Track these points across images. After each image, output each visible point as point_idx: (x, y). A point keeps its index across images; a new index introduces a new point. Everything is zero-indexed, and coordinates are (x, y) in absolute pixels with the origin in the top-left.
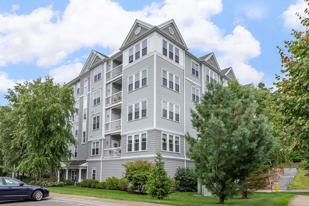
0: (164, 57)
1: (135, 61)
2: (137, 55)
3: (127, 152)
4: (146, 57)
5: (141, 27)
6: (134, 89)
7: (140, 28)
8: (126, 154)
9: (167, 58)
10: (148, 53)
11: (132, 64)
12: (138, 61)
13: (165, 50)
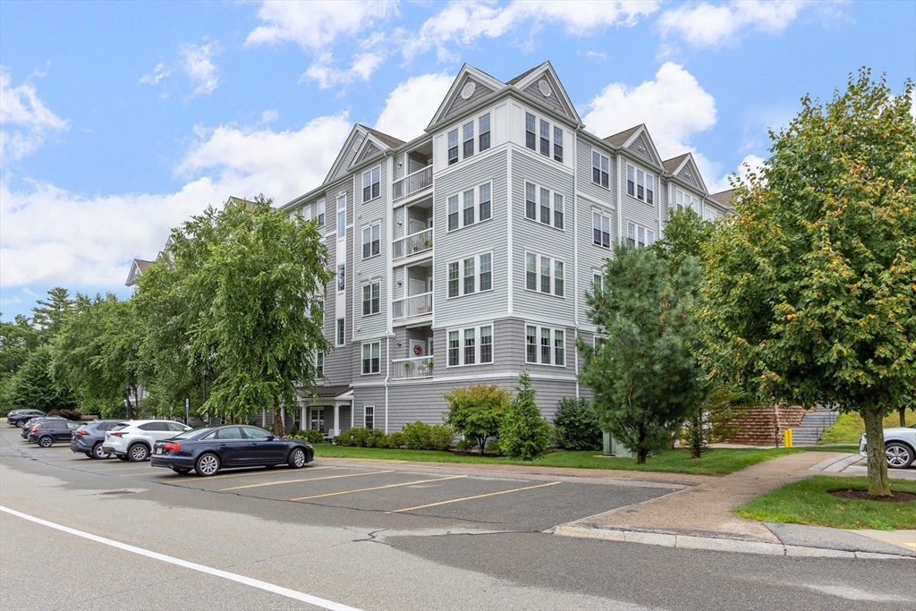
0: (529, 152)
1: (463, 163)
2: (467, 148)
3: (448, 366)
4: (487, 153)
5: (475, 81)
6: (461, 225)
7: (474, 84)
8: (445, 372)
9: (536, 153)
10: (493, 144)
11: (456, 167)
12: (471, 160)
13: (530, 137)
